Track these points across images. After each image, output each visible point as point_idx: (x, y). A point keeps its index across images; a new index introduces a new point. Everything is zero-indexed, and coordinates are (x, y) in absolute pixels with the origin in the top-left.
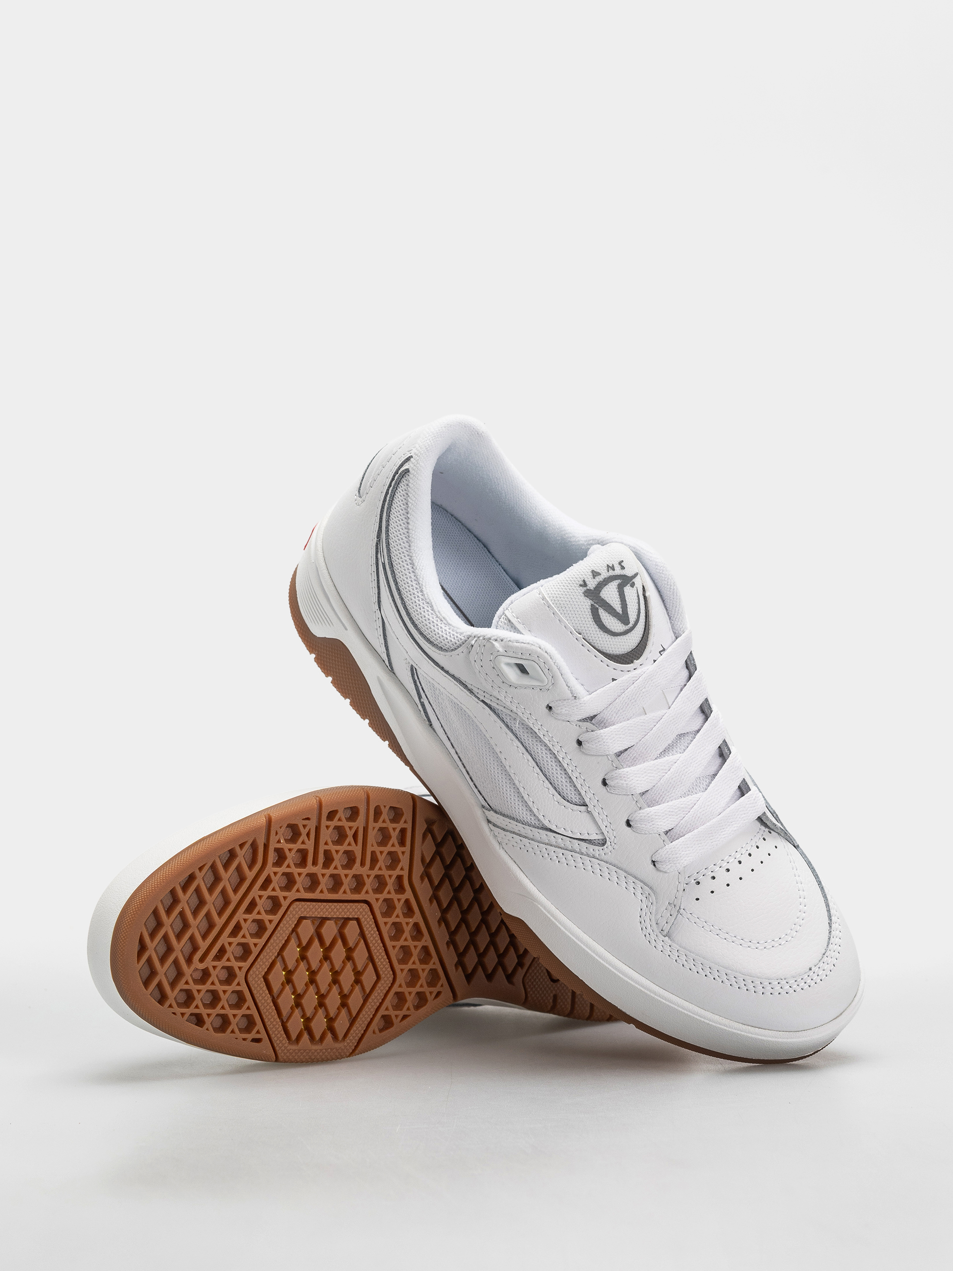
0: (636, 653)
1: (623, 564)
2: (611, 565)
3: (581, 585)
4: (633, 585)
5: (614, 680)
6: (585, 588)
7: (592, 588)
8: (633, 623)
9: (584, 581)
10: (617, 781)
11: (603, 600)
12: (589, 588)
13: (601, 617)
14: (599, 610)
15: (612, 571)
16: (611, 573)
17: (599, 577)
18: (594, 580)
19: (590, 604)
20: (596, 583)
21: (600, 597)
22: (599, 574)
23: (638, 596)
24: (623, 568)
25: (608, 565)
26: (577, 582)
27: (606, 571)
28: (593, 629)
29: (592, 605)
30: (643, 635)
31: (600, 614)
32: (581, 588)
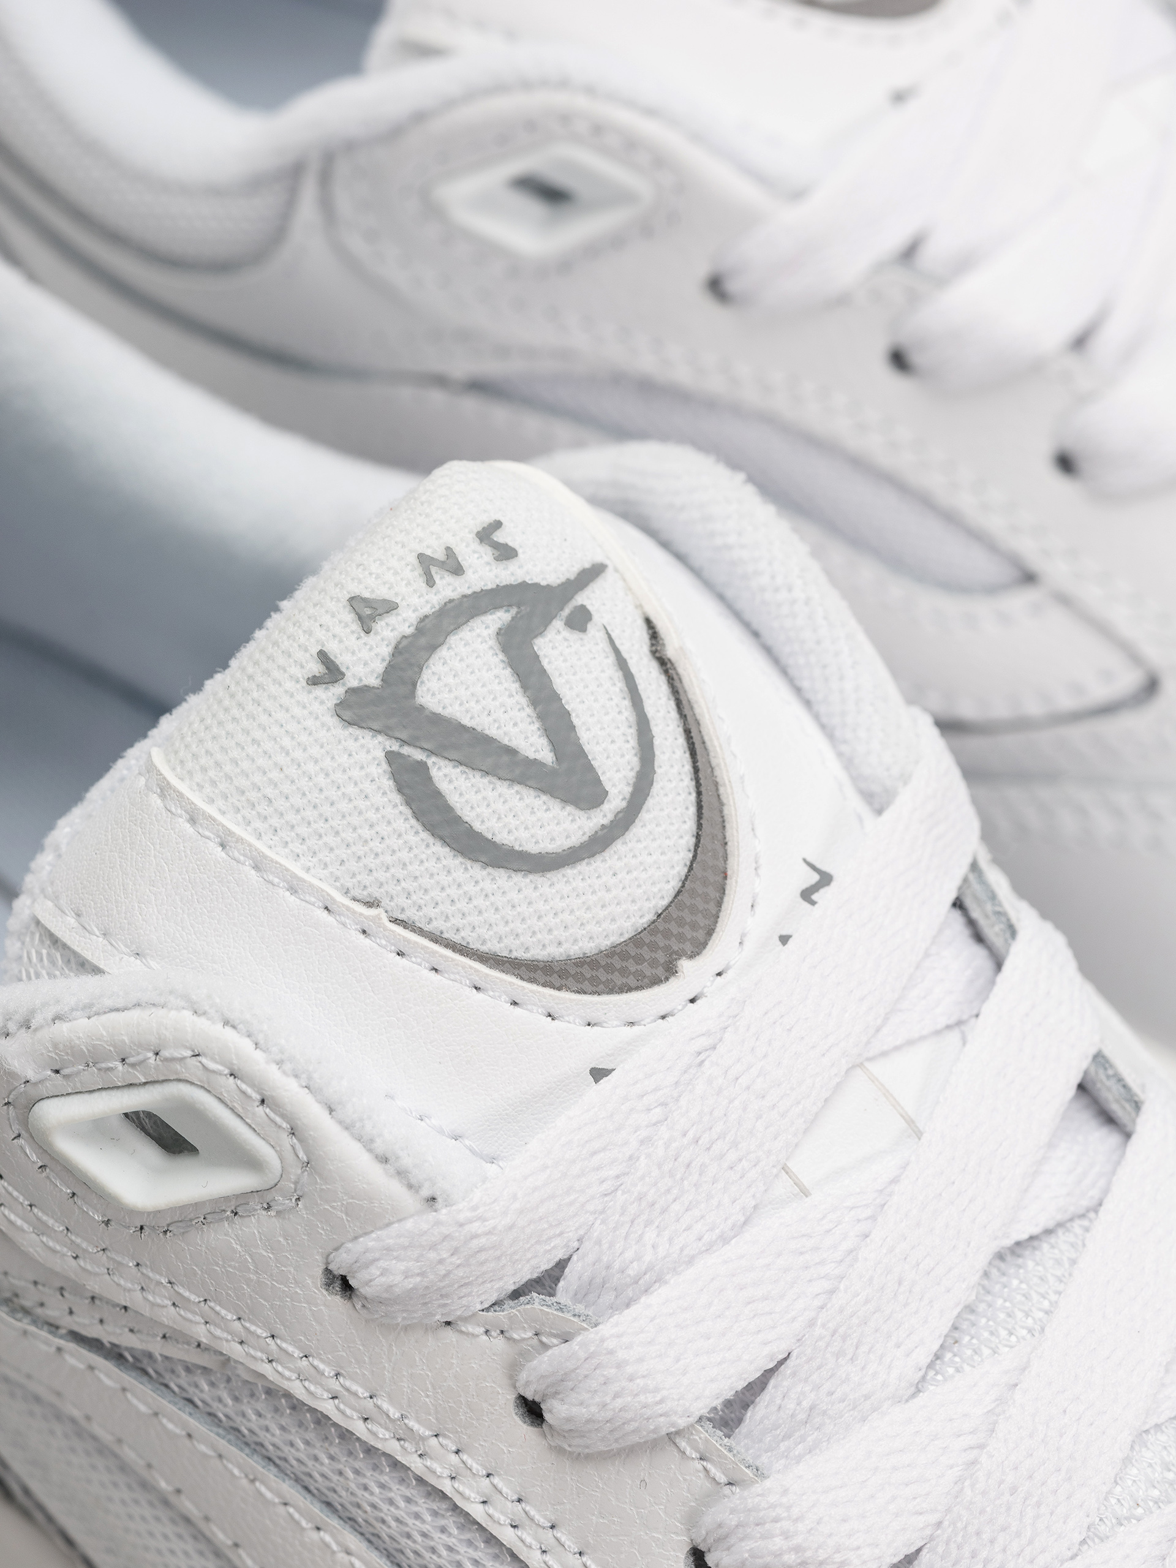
0: (681, 922)
1: (499, 537)
2: (440, 555)
3: (314, 681)
4: (580, 620)
5: (598, 1074)
6: (337, 691)
7: (374, 681)
8: (628, 790)
9: (323, 657)
10: (748, 1545)
11: (437, 719)
12: (354, 684)
13: (454, 800)
14: (434, 772)
15: (449, 578)
16: (449, 588)
17: (391, 619)
18: (371, 639)
19: (381, 755)
20: (386, 651)
21: (421, 708)
22: (390, 607)
23: (622, 664)
24: (506, 553)
25: (421, 557)
26: (295, 671)
27: (421, 584)
28: (430, 864)
29: (391, 757)
30: (698, 837)
31: (443, 786)
32: (319, 691)
